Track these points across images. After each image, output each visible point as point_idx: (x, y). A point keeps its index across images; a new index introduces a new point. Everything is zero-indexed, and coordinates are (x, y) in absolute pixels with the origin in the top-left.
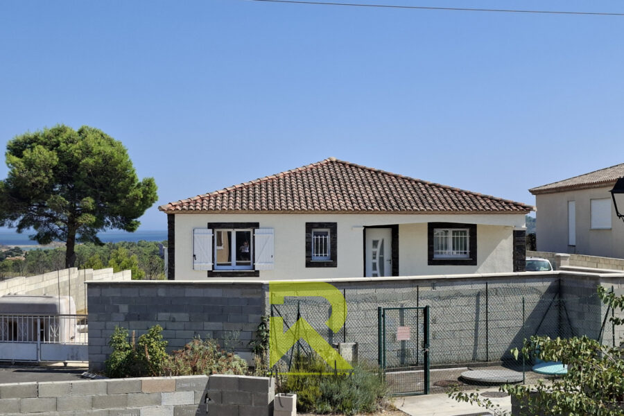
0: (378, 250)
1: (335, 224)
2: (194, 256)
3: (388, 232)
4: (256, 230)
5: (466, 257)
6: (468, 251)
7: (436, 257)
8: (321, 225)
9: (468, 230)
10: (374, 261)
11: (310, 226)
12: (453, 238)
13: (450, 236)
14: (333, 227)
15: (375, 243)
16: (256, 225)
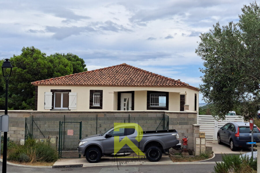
0: (126, 103)
1: (102, 91)
2: (45, 103)
3: (130, 95)
4: (69, 93)
8: (96, 91)
9: (165, 95)
10: (125, 107)
11: (92, 92)
14: (101, 92)
15: (125, 100)
16: (70, 91)
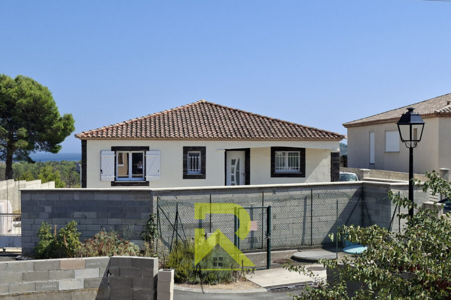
0: (235, 166)
1: (204, 148)
2: (101, 171)
3: (242, 154)
4: (147, 152)
5: (298, 171)
6: (299, 167)
7: (277, 171)
8: (194, 148)
9: (299, 152)
10: (233, 174)
11: (186, 149)
12: (289, 158)
13: (287, 157)
14: (203, 150)
15: (233, 162)
16: (147, 148)
